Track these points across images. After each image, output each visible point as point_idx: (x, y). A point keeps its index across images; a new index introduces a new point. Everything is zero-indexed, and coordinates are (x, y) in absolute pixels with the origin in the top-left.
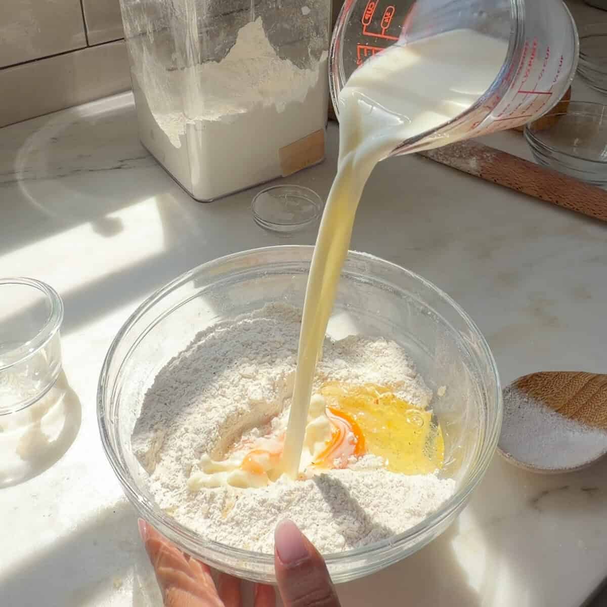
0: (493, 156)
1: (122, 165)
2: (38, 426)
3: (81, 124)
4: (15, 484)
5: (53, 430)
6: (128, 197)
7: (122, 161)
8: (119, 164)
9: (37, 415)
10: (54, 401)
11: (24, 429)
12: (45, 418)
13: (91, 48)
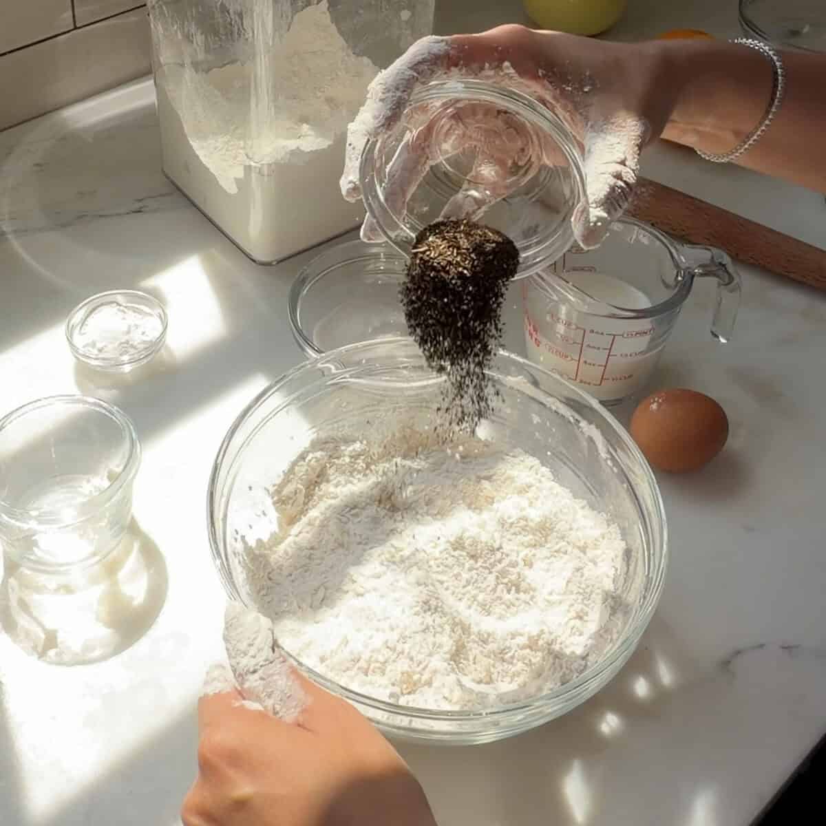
0: (651, 192)
1: (141, 208)
2: (115, 584)
3: (70, 140)
4: (103, 658)
5: (136, 590)
6: (163, 256)
7: (140, 200)
8: (137, 206)
9: (111, 569)
10: (127, 553)
11: (99, 590)
12: (122, 575)
13: (79, 31)
